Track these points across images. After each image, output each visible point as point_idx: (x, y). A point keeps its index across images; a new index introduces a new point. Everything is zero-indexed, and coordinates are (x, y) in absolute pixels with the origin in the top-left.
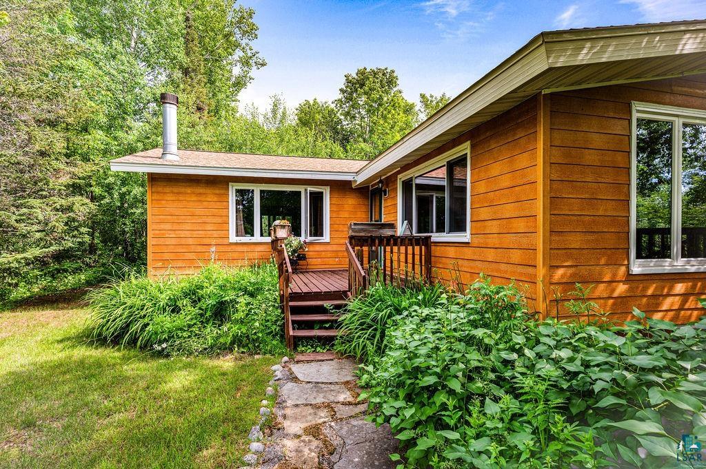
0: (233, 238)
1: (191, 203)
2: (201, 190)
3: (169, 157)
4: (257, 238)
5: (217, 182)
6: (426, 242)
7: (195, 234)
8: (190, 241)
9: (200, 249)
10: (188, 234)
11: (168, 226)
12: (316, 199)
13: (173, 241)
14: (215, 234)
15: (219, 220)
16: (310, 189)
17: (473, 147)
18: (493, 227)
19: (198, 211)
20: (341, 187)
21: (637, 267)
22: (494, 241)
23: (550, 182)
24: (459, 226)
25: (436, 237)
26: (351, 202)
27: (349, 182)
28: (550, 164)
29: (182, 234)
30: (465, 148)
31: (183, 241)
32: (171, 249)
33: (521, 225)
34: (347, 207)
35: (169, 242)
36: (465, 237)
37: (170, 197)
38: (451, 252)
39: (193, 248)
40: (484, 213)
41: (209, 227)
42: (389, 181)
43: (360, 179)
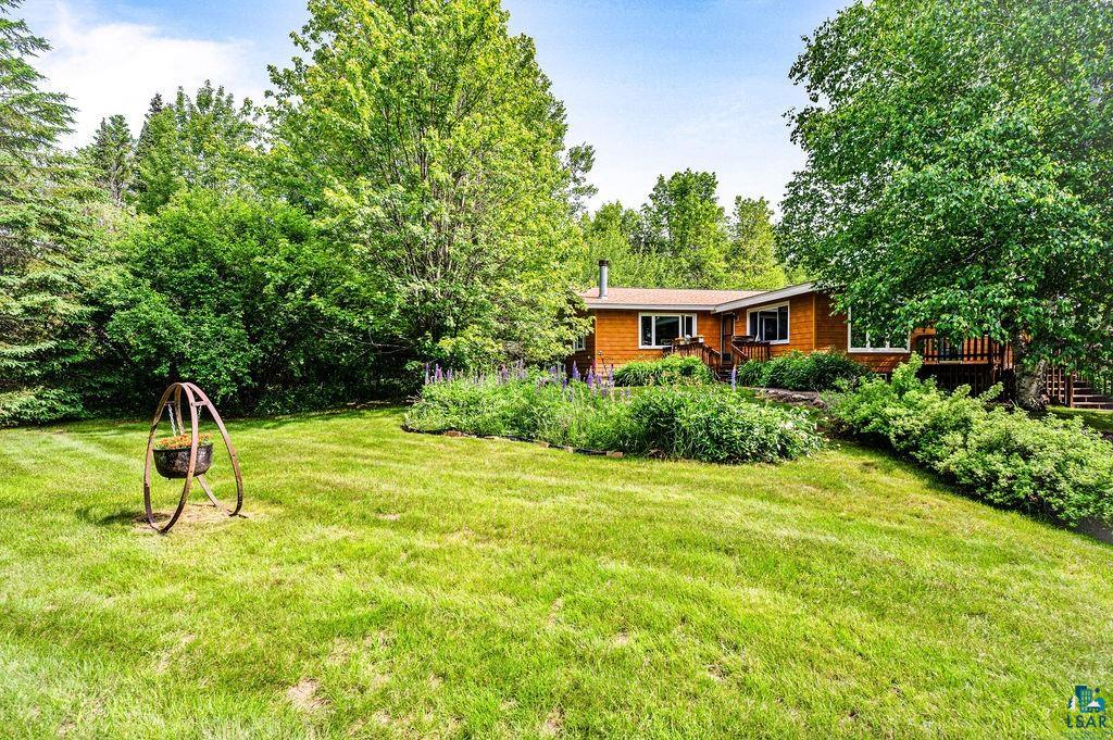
0: (641, 347)
1: (618, 325)
2: (624, 317)
3: (604, 298)
4: (654, 346)
5: (630, 314)
6: (767, 345)
7: (620, 344)
8: (617, 348)
9: (622, 353)
10: (616, 344)
11: (605, 339)
12: (689, 320)
13: (609, 348)
14: (631, 344)
15: (632, 335)
16: (685, 316)
17: (790, 304)
18: (798, 337)
19: (622, 330)
20: (704, 315)
21: (851, 350)
22: (799, 342)
23: (817, 321)
24: (784, 336)
25: (772, 342)
26: (711, 323)
27: (709, 311)
28: (817, 315)
29: (613, 344)
31: (614, 348)
32: (607, 352)
33: (808, 336)
34: (708, 327)
35: (604, 348)
36: (787, 341)
37: (607, 322)
38: (780, 348)
39: (619, 352)
40: (795, 331)
41: (628, 340)
42: (740, 312)
43: (719, 310)
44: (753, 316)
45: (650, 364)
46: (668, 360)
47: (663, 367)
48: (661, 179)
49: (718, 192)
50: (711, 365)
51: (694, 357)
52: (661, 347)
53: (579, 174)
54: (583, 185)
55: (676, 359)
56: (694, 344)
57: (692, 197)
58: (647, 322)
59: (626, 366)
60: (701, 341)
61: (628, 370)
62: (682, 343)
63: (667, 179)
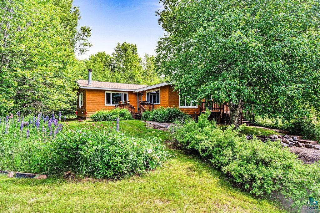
0: (106, 105)
1: (96, 96)
2: (99, 93)
3: (90, 84)
4: (111, 105)
5: (102, 91)
6: (153, 105)
7: (97, 103)
8: (96, 105)
9: (98, 107)
10: (95, 103)
11: (91, 102)
12: (125, 95)
13: (92, 105)
14: (102, 104)
15: (103, 100)
16: (124, 93)
17: (160, 89)
18: (163, 102)
19: (98, 98)
20: (131, 93)
21: (180, 107)
22: (163, 104)
23: (169, 96)
24: (158, 102)
25: (154, 104)
26: (133, 96)
27: (133, 92)
28: (169, 94)
30: (159, 89)
31: (94, 105)
32: (91, 107)
33: (166, 101)
34: (132, 98)
35: (91, 105)
36: (159, 103)
37: (91, 94)
38: (157, 106)
39: (96, 107)
40: (162, 100)
41: (101, 102)
42: (144, 92)
43: (136, 91)
44: (148, 94)
45: (107, 112)
46: (115, 110)
47: (113, 113)
48: (119, 44)
49: (138, 51)
50: (132, 112)
51: (125, 109)
52: (114, 105)
53: (85, 38)
54: (86, 42)
55: (119, 110)
56: (126, 104)
57: (129, 52)
58: (108, 95)
59: (96, 113)
60: (128, 103)
61: (98, 115)
62: (121, 104)
63: (121, 45)
